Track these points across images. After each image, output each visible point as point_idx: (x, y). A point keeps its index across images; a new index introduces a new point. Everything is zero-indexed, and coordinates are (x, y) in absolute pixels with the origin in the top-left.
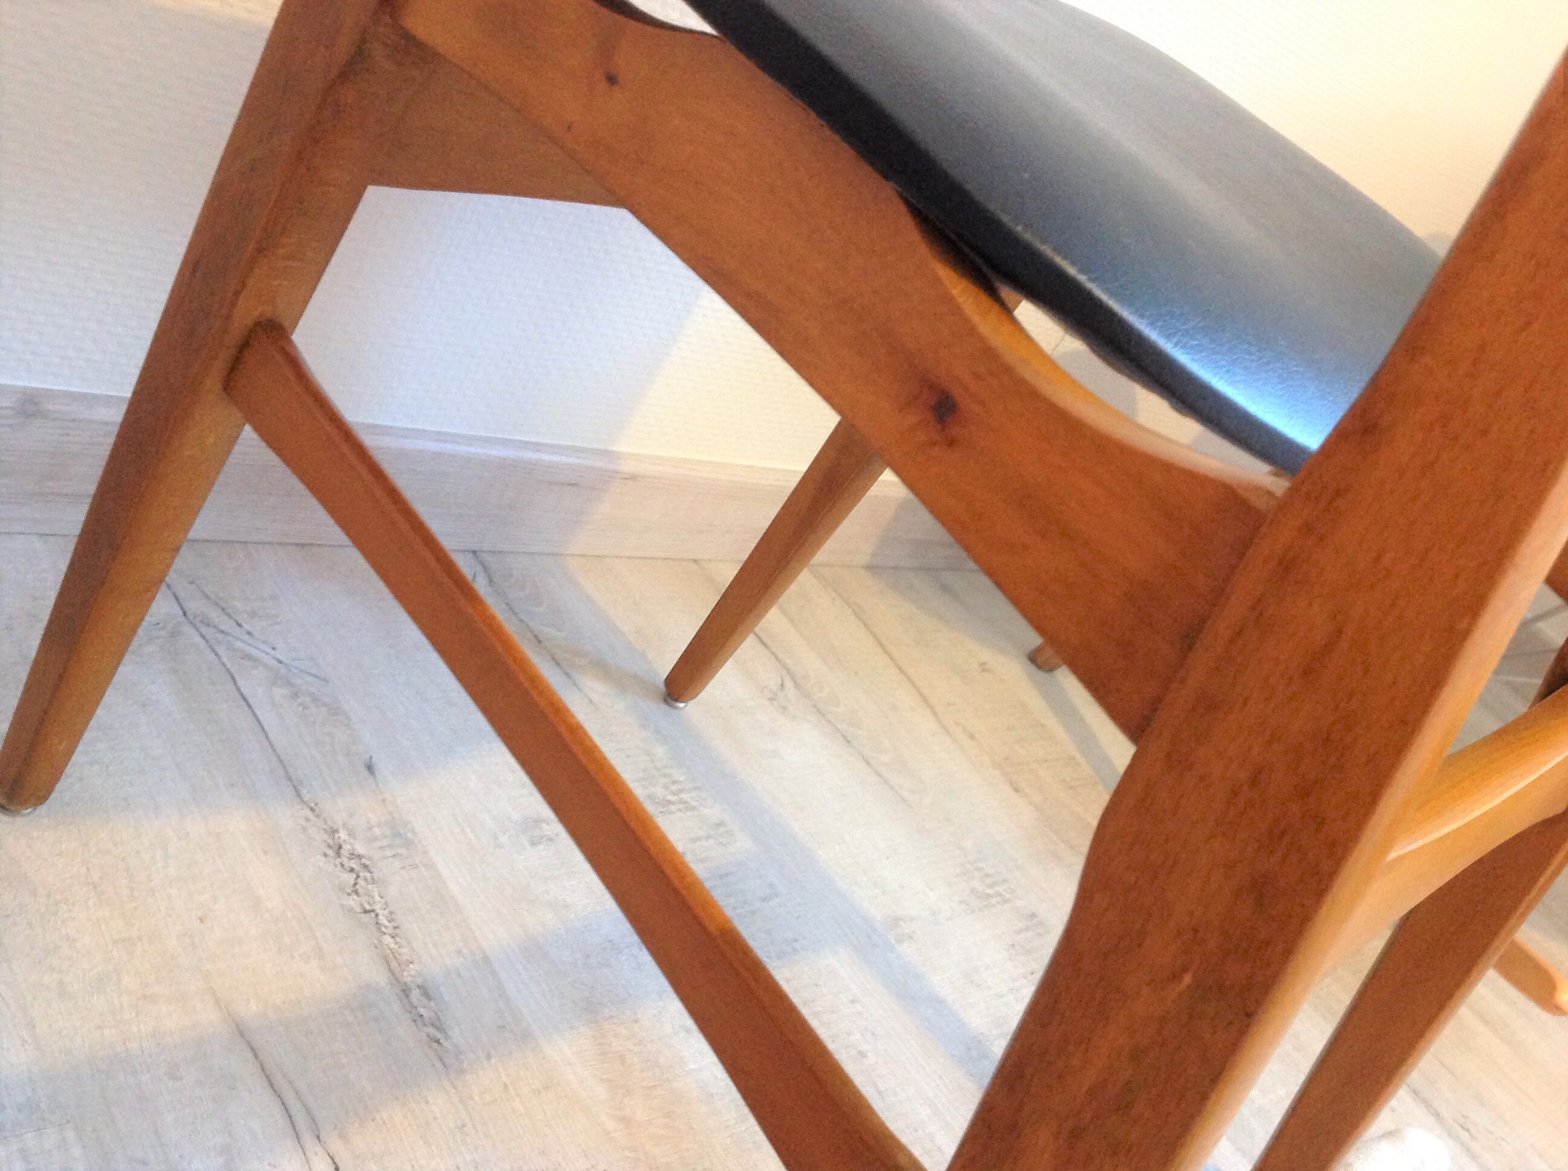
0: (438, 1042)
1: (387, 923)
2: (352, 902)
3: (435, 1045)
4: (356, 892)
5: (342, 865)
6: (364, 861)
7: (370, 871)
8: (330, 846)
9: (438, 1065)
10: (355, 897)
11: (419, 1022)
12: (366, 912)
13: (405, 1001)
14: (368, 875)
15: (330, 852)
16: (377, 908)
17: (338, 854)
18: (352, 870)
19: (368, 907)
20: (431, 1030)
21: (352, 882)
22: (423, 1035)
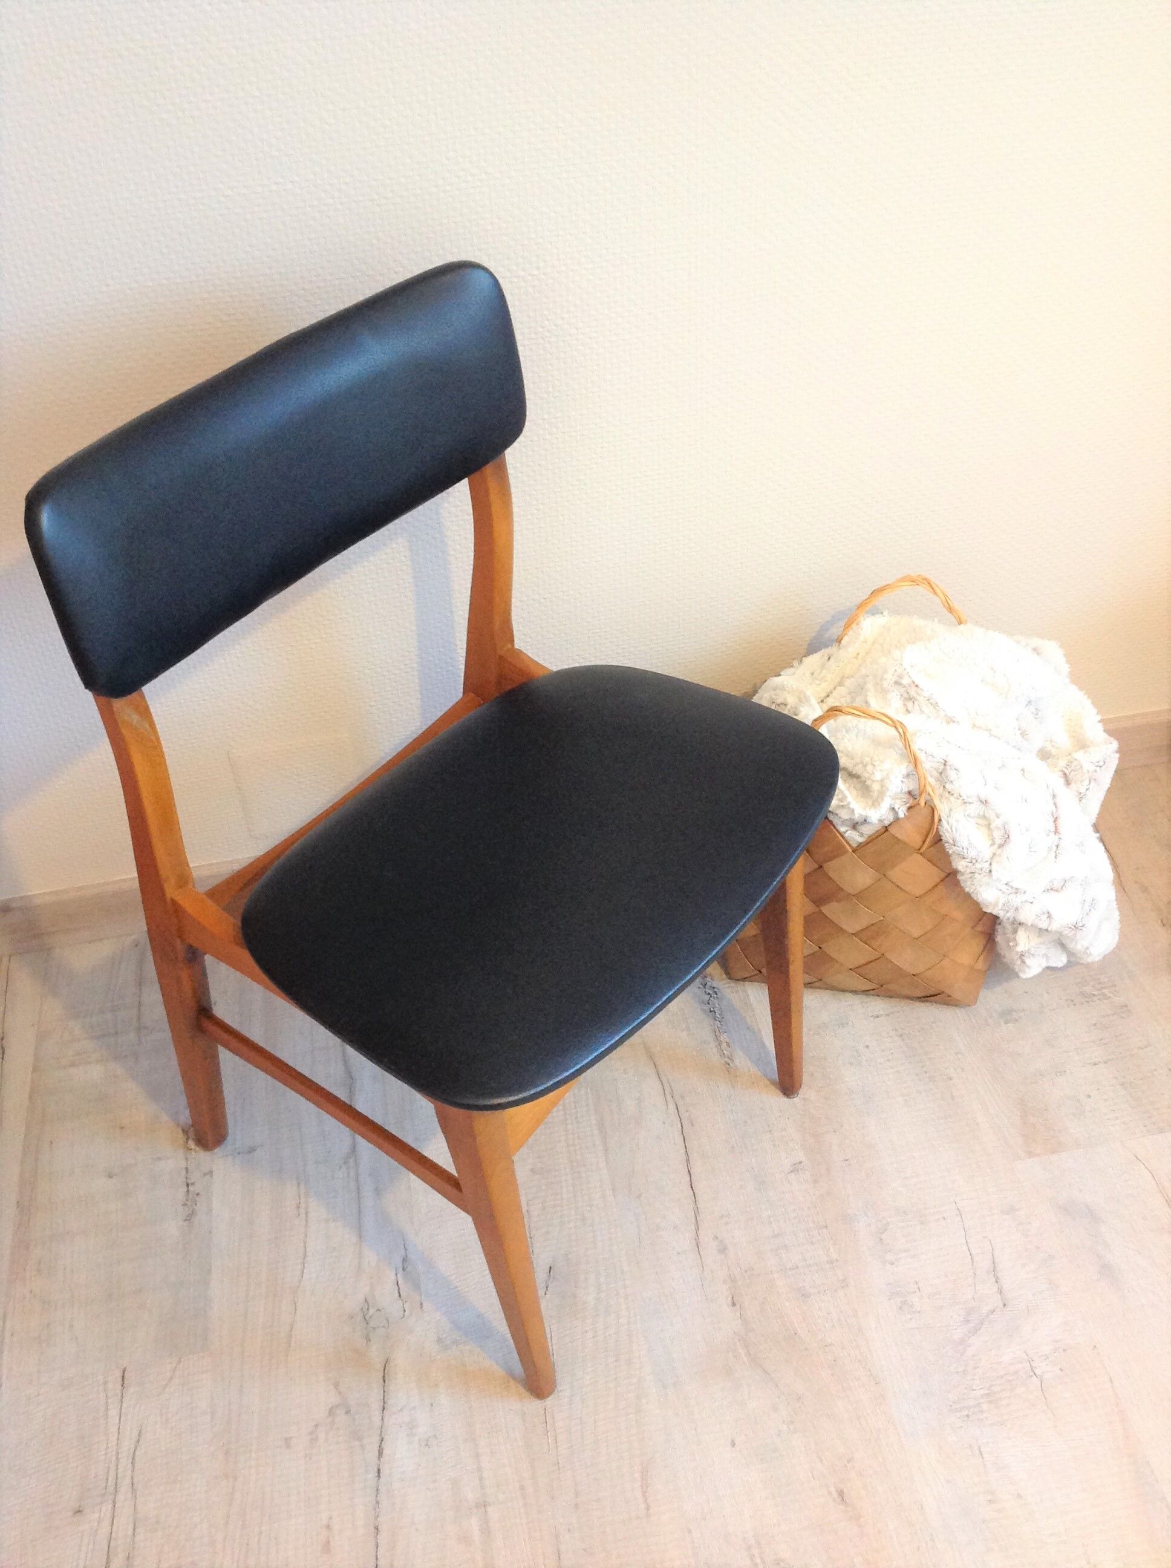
0: (729, 1064)
1: (718, 1016)
2: (706, 1007)
3: (728, 1066)
4: (709, 1003)
5: (705, 992)
6: (716, 990)
7: (717, 994)
8: (702, 984)
9: (727, 1073)
10: (708, 1005)
11: (722, 1055)
12: (711, 1011)
13: (719, 1047)
14: (715, 996)
15: (701, 986)
16: (716, 1009)
17: (705, 988)
18: (709, 994)
19: (712, 1010)
20: (727, 1060)
21: (708, 999)
22: (723, 1061)
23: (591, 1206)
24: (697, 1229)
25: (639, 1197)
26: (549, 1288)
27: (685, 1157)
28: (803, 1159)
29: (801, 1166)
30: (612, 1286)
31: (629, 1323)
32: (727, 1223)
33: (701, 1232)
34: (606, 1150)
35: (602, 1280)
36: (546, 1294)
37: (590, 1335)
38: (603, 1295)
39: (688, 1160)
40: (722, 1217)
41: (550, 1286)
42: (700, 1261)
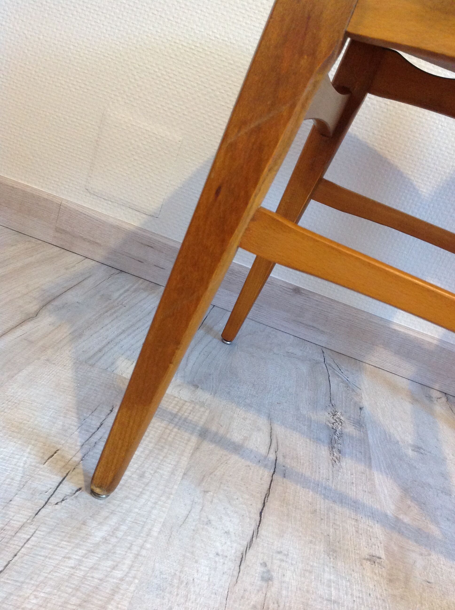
0: (335, 461)
1: (338, 434)
2: (330, 425)
3: (333, 461)
5: (333, 418)
7: (342, 423)
10: (332, 425)
11: (332, 455)
13: (331, 449)
14: (340, 423)
15: (331, 414)
16: (338, 430)
17: (334, 416)
18: (336, 420)
19: (334, 428)
21: (334, 422)
22: (331, 458)
23: (156, 472)
24: (250, 545)
25: (206, 492)
26: (63, 502)
27: (265, 491)
28: (383, 556)
29: (378, 560)
30: (129, 538)
31: (122, 579)
32: (282, 560)
33: (251, 552)
34: (197, 449)
35: (124, 528)
36: (57, 504)
37: (71, 563)
38: (114, 540)
39: (267, 495)
40: (280, 552)
41: (67, 501)
42: (236, 573)
